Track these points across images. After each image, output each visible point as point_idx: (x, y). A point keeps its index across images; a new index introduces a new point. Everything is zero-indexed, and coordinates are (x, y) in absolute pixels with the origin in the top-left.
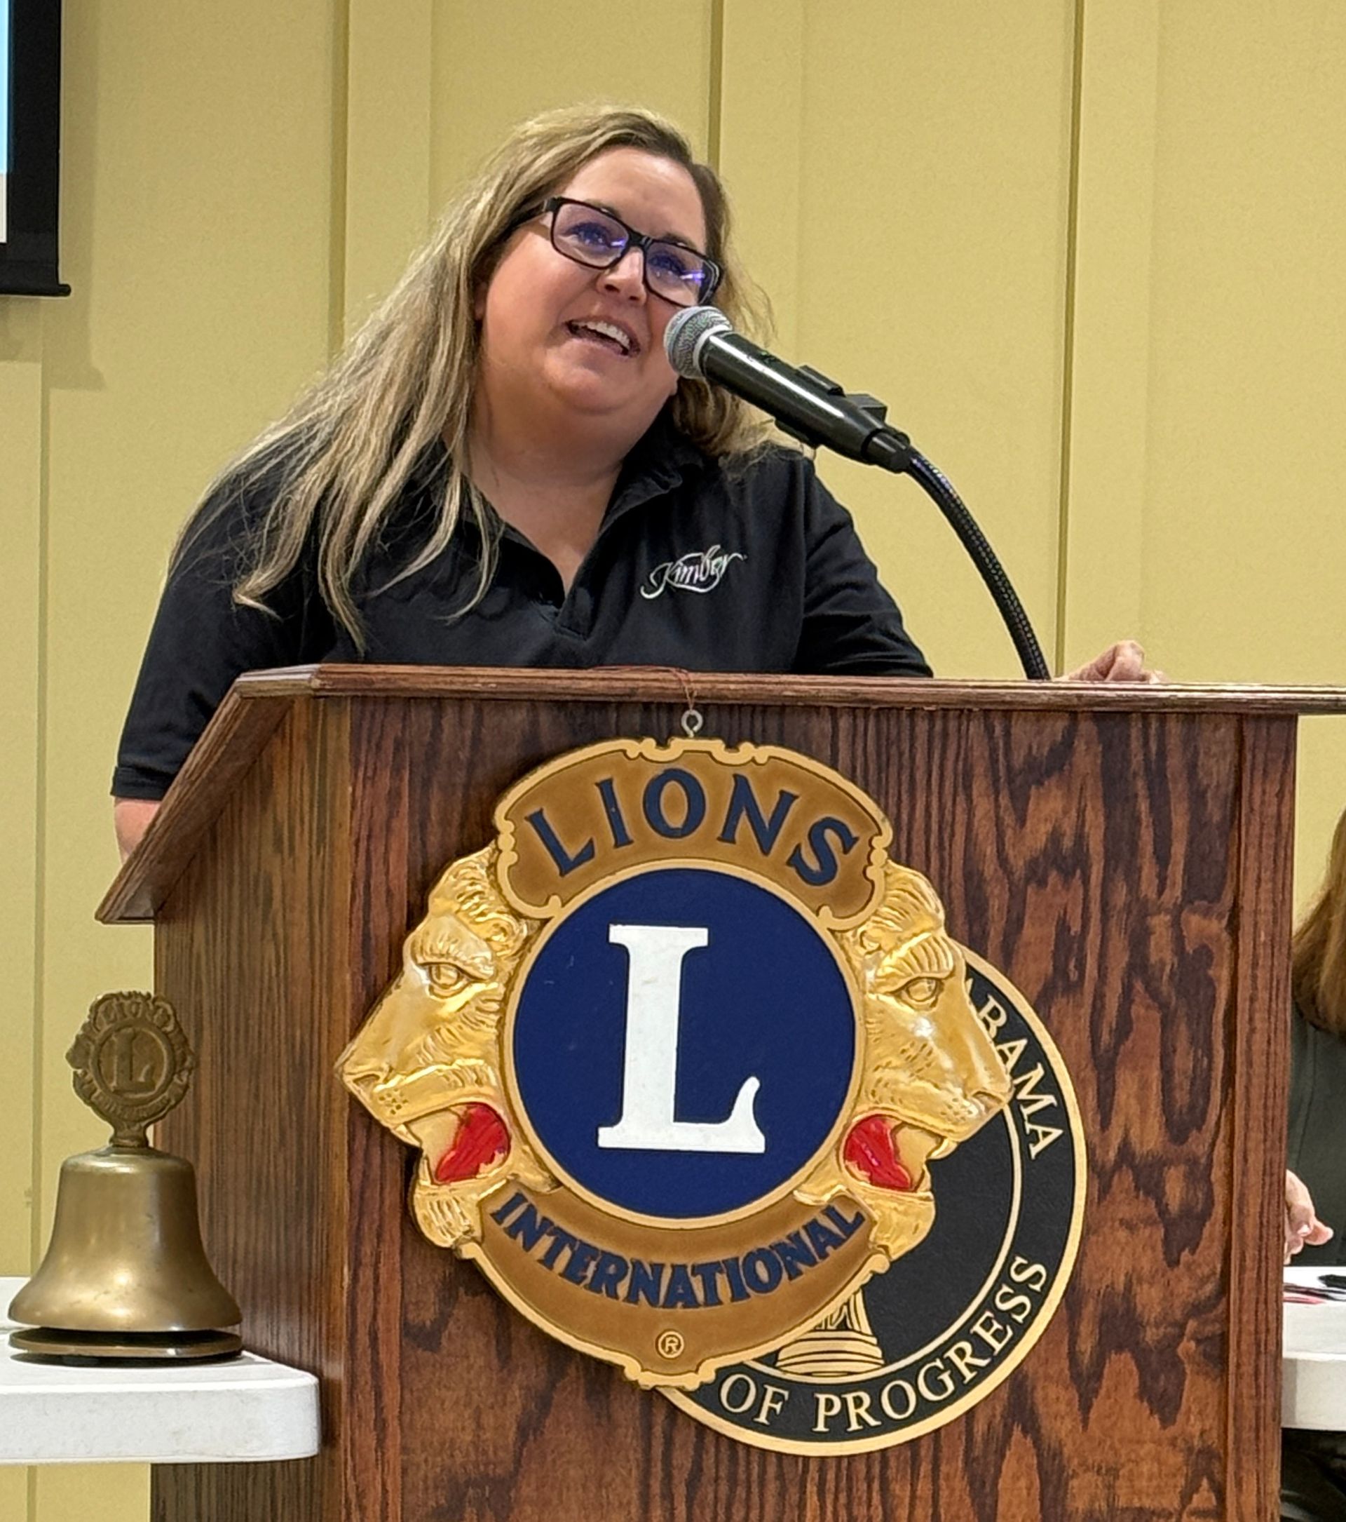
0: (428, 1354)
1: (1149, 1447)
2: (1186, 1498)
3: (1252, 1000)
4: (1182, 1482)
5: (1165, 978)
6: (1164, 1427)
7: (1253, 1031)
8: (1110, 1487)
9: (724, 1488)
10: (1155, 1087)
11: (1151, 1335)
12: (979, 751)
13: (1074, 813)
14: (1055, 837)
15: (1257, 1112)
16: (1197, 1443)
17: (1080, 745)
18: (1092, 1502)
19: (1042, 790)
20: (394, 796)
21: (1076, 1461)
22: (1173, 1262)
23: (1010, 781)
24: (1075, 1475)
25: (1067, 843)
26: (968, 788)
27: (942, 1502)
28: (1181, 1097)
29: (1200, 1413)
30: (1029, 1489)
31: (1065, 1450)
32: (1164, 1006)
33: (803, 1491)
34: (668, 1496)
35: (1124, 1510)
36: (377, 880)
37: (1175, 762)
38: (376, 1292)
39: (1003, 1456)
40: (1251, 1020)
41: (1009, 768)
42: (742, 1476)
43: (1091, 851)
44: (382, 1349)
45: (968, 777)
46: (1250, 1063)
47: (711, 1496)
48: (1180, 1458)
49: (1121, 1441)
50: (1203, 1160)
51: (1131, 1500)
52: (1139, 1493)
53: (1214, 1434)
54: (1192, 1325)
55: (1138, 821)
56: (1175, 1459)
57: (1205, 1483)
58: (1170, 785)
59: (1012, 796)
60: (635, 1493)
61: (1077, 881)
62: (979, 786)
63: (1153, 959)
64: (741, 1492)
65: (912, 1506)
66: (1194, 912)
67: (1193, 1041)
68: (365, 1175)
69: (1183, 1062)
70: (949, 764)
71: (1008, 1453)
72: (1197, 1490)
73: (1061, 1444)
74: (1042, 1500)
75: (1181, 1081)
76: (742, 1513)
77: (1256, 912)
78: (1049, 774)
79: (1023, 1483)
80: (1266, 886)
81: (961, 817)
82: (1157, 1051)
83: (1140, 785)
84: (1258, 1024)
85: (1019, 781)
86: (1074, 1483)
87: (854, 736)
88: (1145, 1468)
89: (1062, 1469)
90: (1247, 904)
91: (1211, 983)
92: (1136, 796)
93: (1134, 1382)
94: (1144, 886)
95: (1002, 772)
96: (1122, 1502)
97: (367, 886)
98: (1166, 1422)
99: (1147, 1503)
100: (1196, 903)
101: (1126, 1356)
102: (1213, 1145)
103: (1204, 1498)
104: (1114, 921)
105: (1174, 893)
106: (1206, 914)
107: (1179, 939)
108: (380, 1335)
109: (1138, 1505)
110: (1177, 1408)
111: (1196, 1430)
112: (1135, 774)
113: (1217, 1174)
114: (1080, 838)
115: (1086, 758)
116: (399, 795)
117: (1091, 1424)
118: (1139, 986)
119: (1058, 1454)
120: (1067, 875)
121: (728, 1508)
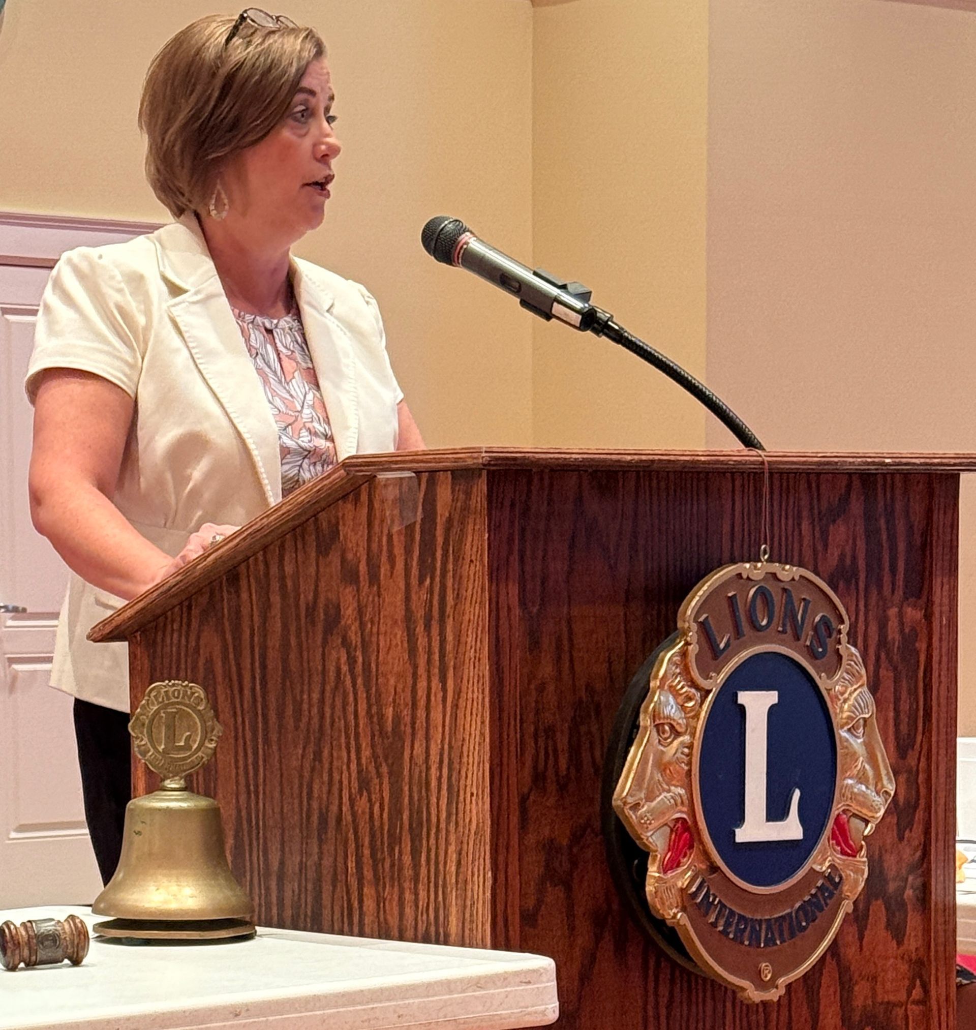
0: (531, 930)
1: (892, 960)
2: (909, 994)
3: (940, 663)
4: (907, 982)
5: (896, 650)
6: (898, 948)
7: (940, 683)
8: (873, 989)
9: (685, 1008)
10: (891, 723)
11: (892, 887)
12: (805, 502)
13: (851, 541)
14: (842, 557)
15: (943, 737)
16: (914, 956)
17: (853, 496)
18: (866, 998)
19: (836, 526)
20: (510, 540)
21: (856, 975)
22: (901, 838)
23: (820, 520)
24: (857, 983)
25: (848, 561)
26: (799, 525)
27: (793, 1007)
28: (904, 728)
29: (916, 936)
30: (835, 993)
31: (852, 968)
32: (895, 669)
33: (724, 1006)
34: (657, 1017)
35: (882, 1003)
36: (502, 598)
37: (899, 506)
38: (506, 889)
39: (822, 974)
40: (940, 675)
41: (819, 513)
42: (694, 1000)
43: (860, 568)
44: (511, 928)
45: (799, 517)
46: (939, 705)
47: (678, 1014)
48: (906, 967)
49: (879, 957)
50: (915, 769)
51: (883, 998)
52: (887, 992)
53: (922, 949)
54: (911, 878)
55: (882, 546)
56: (904, 967)
57: (918, 982)
58: (897, 522)
59: (822, 532)
60: (640, 1016)
61: (853, 586)
62: (805, 526)
63: (890, 638)
64: (694, 1010)
65: (778, 1011)
66: (909, 605)
67: (909, 690)
68: (499, 808)
69: (905, 706)
70: (790, 510)
71: (824, 971)
72: (914, 987)
73: (851, 963)
74: (841, 1000)
75: (904, 718)
76: (694, 1025)
77: (941, 605)
78: (839, 516)
79: (832, 990)
80: (946, 587)
81: (796, 545)
82: (892, 700)
83: (882, 522)
84: (943, 679)
85: (824, 522)
86: (856, 988)
87: (743, 491)
88: (891, 975)
89: (851, 979)
90: (937, 599)
91: (918, 653)
92: (880, 529)
93: (884, 919)
94: (885, 588)
95: (816, 516)
96: (879, 999)
97: (497, 603)
98: (900, 943)
99: (892, 998)
100: (910, 600)
101: (880, 902)
102: (919, 759)
103: (917, 993)
104: (870, 613)
105: (900, 593)
106: (915, 606)
107: (902, 623)
108: (510, 918)
109: (886, 1000)
110: (904, 935)
111: (913, 948)
112: (880, 516)
113: (921, 778)
114: (854, 558)
115: (856, 506)
116: (513, 540)
117: (865, 949)
118: (883, 655)
119: (848, 969)
120: (848, 582)
121: (688, 1020)
